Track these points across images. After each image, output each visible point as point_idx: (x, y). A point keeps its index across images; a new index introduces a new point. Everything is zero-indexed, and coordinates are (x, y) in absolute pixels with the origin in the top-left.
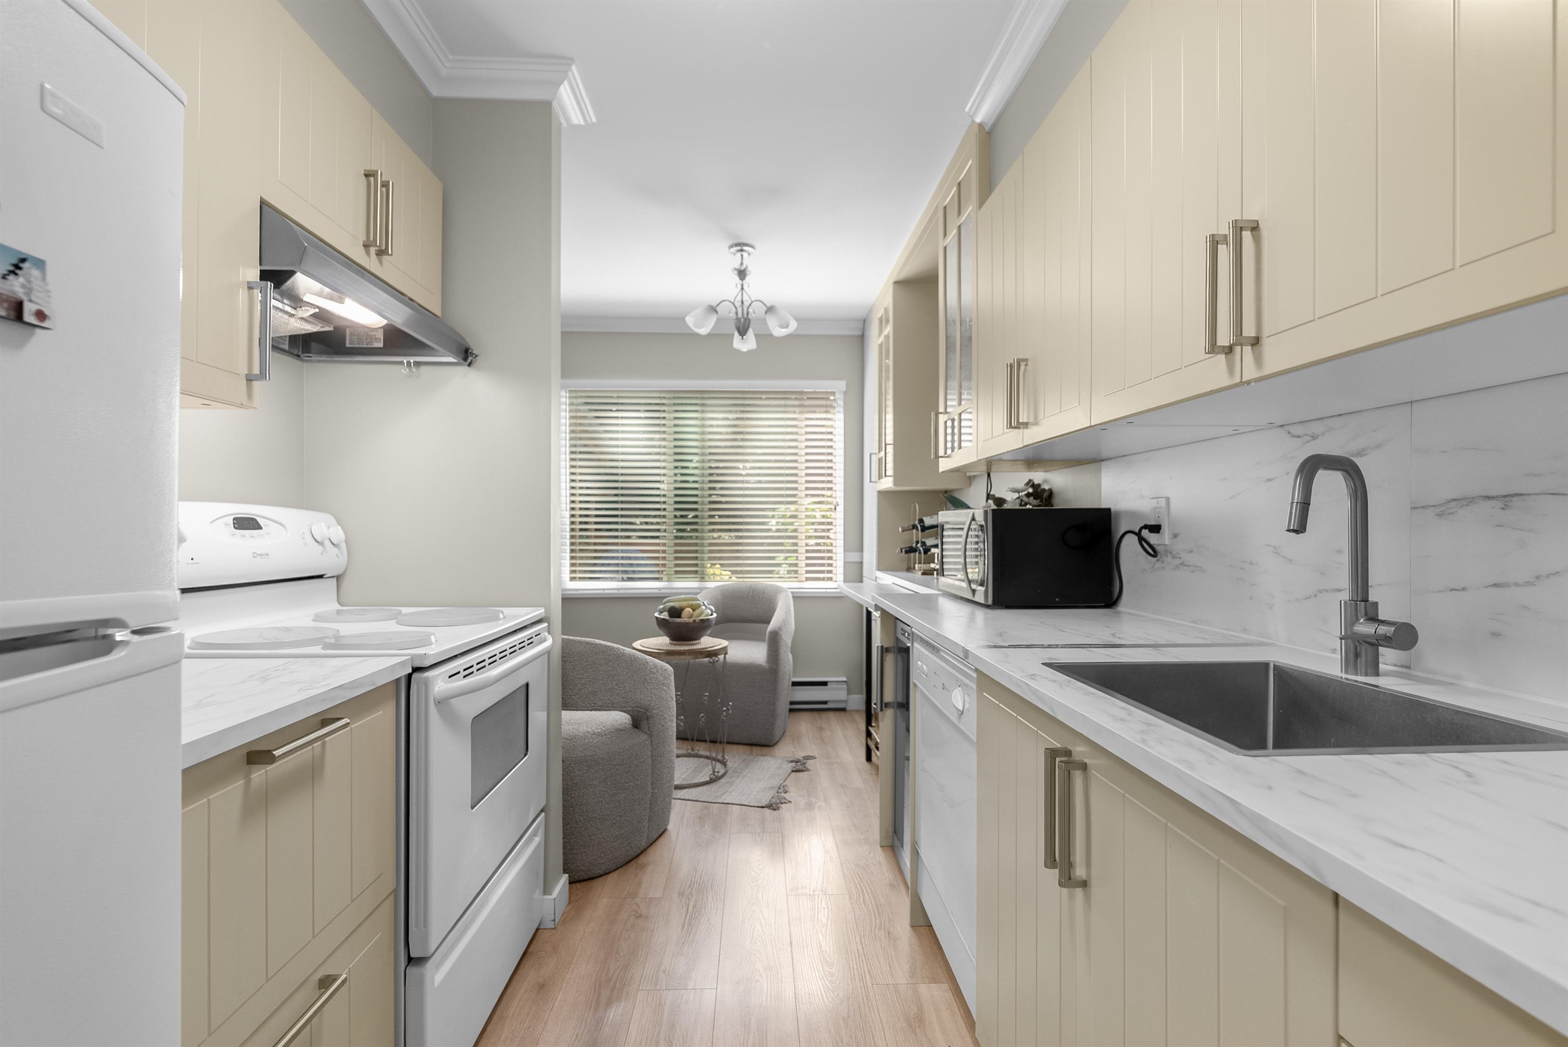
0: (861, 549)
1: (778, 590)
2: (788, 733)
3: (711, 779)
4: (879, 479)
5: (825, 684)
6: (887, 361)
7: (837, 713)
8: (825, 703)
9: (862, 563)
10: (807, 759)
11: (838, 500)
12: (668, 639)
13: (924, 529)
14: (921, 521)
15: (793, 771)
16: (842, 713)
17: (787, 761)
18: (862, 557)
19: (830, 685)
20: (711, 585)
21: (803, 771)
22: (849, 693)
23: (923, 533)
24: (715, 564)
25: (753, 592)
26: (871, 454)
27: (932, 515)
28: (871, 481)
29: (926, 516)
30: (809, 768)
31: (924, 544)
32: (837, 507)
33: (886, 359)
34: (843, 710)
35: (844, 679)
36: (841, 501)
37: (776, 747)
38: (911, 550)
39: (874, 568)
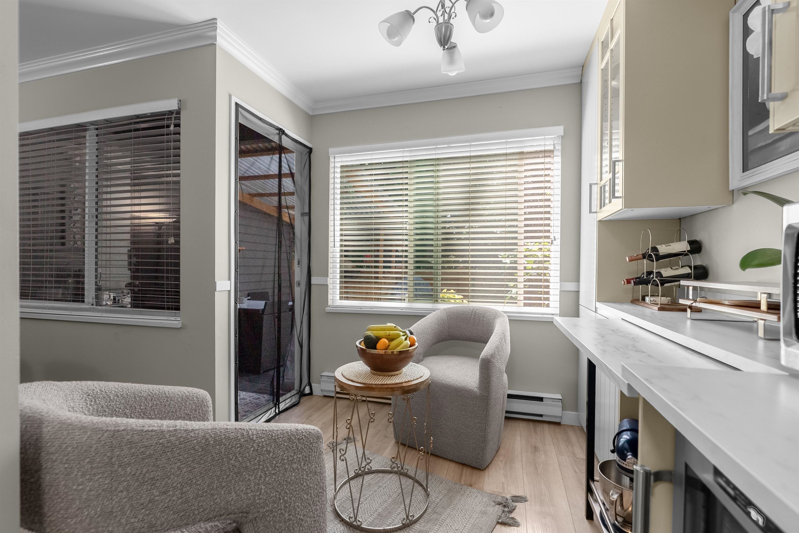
0: (577, 280)
1: (496, 315)
2: (502, 452)
3: (403, 524)
4: (601, 208)
5: (541, 399)
6: (614, 83)
7: (552, 426)
8: (541, 416)
9: (578, 292)
10: (516, 501)
11: (555, 235)
12: (369, 369)
13: (659, 257)
14: (655, 249)
15: (498, 523)
16: (557, 427)
17: (494, 502)
18: (579, 286)
19: (545, 401)
20: (442, 306)
21: (510, 525)
22: (564, 408)
23: (658, 262)
24: (450, 290)
25: (474, 315)
26: (591, 185)
27: (668, 243)
28: (590, 212)
29: (660, 244)
30: (518, 519)
31: (659, 274)
32: (554, 241)
33: (613, 79)
34: (558, 424)
35: (559, 397)
36: (558, 236)
37: (486, 471)
38: (640, 281)
39: (594, 298)
